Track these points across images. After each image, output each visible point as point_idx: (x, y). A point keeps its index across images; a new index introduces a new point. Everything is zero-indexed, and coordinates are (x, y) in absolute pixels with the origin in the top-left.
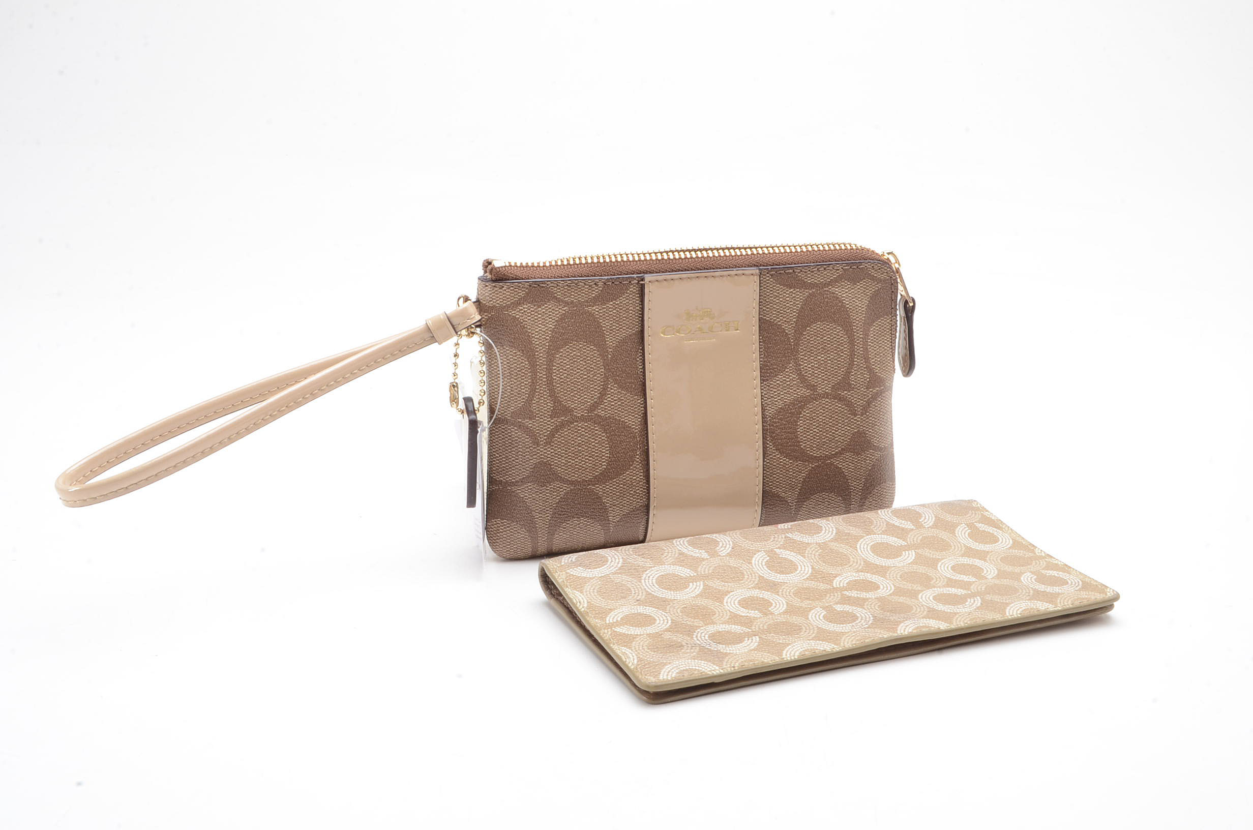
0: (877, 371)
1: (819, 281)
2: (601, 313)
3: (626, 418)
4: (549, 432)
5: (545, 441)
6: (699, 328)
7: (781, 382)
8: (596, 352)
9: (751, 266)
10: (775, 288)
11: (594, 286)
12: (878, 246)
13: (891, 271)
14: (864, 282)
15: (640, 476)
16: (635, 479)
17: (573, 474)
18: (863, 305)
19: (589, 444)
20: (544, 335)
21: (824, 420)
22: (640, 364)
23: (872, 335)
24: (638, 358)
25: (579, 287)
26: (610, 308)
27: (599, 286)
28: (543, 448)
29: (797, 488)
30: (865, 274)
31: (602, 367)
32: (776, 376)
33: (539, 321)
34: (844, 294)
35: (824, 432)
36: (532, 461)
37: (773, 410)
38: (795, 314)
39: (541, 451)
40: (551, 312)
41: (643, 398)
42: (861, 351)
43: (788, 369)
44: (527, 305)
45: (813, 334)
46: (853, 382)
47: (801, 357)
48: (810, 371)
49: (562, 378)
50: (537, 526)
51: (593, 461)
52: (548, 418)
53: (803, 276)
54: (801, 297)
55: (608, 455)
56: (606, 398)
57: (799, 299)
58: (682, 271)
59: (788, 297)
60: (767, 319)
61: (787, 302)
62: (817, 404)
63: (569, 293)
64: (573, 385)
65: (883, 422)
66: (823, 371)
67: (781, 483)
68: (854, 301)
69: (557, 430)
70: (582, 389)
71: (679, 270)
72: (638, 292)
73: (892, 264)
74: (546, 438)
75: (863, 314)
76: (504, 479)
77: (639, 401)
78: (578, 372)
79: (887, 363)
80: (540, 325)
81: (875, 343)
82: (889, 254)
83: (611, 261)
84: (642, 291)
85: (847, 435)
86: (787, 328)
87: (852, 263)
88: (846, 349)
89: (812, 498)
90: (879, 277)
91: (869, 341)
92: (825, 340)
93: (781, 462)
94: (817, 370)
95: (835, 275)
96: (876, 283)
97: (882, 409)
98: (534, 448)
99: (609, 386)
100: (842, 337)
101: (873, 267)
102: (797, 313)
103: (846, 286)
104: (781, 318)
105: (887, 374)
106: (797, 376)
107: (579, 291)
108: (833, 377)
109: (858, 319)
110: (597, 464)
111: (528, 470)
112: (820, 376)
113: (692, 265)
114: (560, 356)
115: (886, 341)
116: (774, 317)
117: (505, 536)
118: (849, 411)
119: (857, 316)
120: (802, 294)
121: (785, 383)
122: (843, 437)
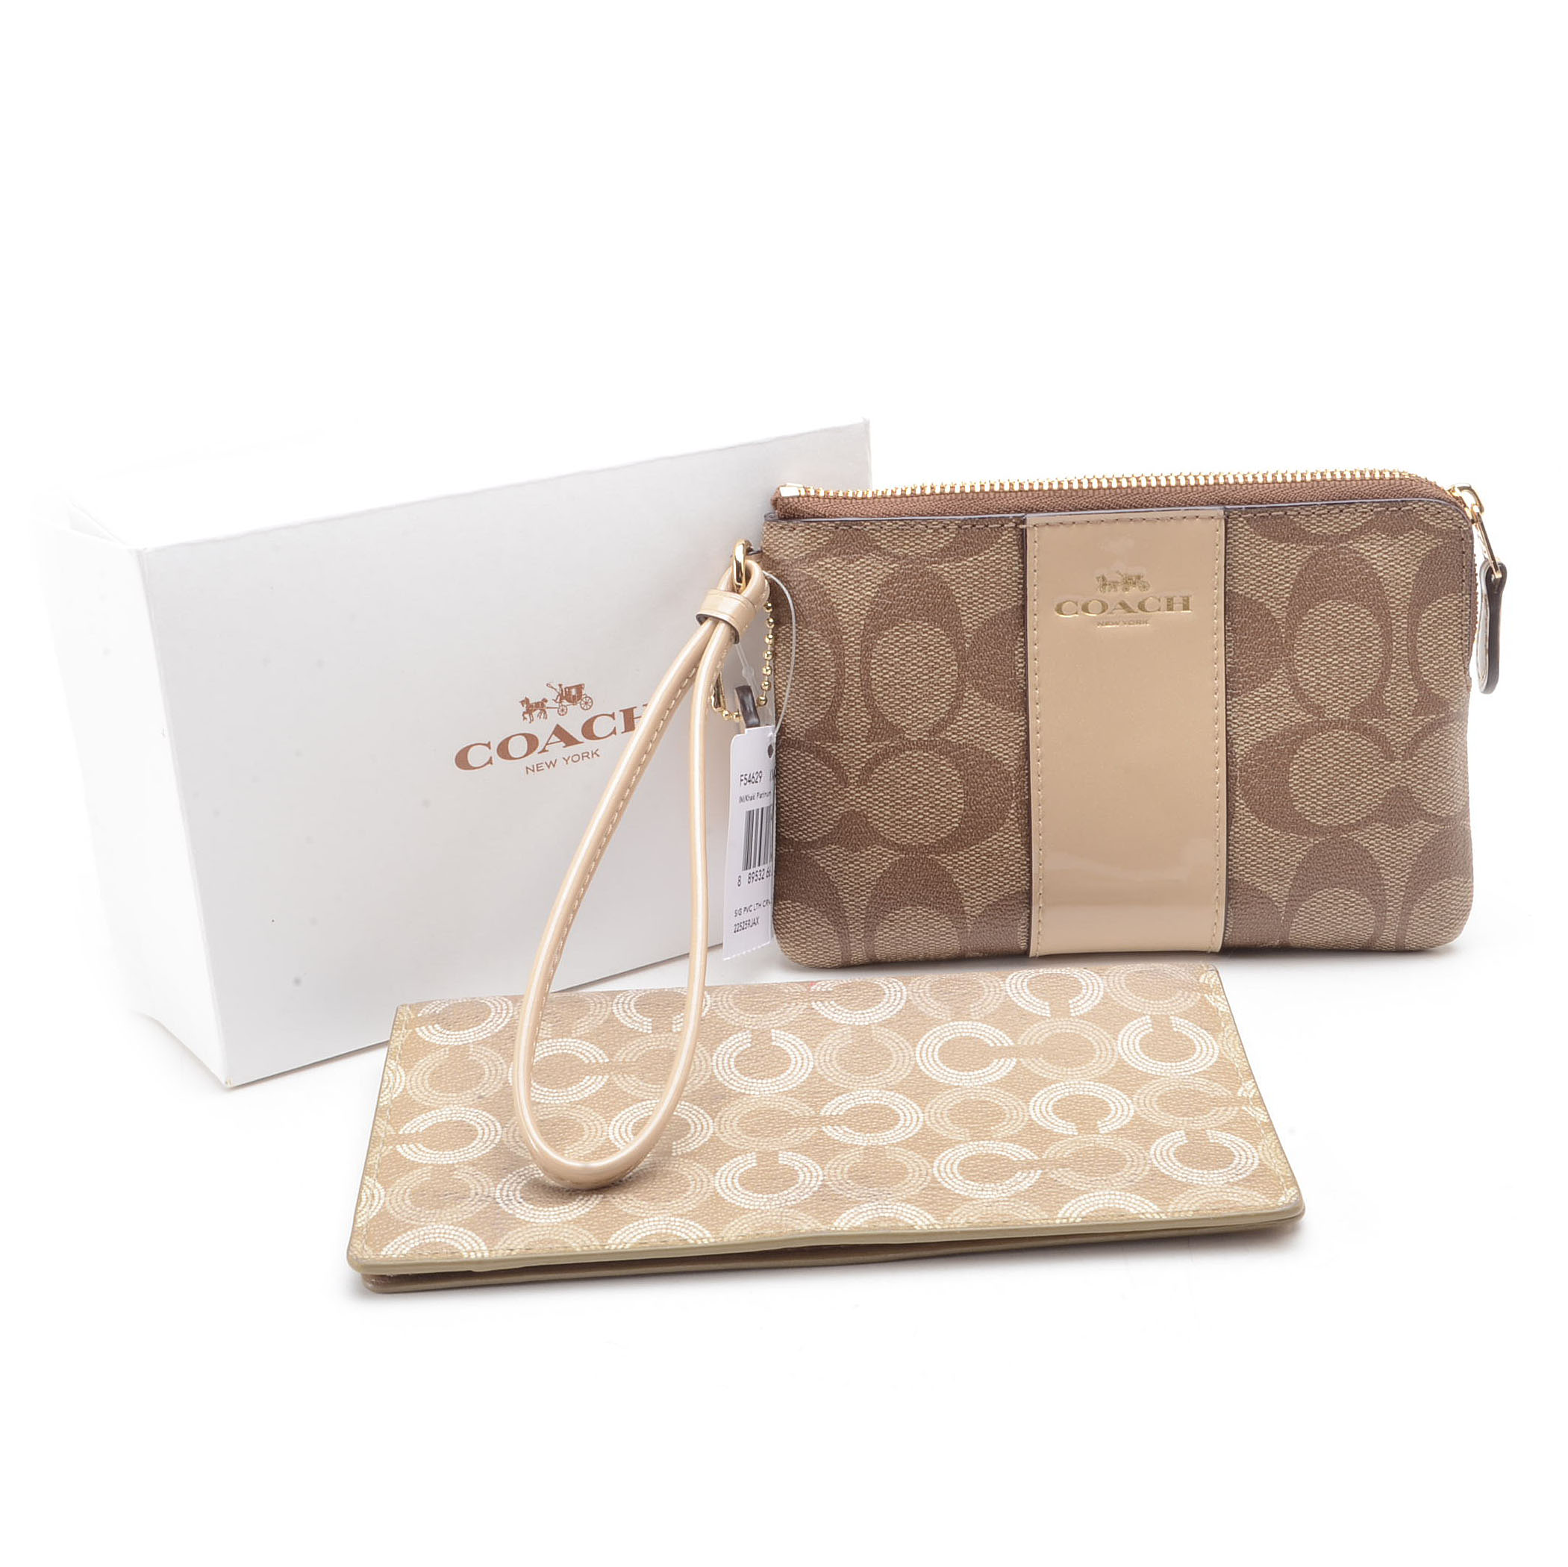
0: (1434, 686)
1: (1331, 531)
2: (954, 575)
3: (993, 748)
4: (863, 765)
5: (857, 778)
7: (1263, 699)
8: (944, 638)
9: (1213, 504)
10: (1253, 541)
11: (943, 530)
12: (1445, 478)
13: (1460, 516)
14: (1412, 534)
15: (1017, 843)
16: (1007, 848)
17: (904, 834)
18: (1409, 573)
19: (931, 787)
20: (857, 607)
21: (1337, 765)
22: (1020, 661)
23: (1425, 625)
24: (1016, 649)
25: (916, 532)
26: (969, 567)
27: (950, 531)
28: (854, 789)
29: (1288, 878)
30: (1413, 522)
31: (955, 663)
32: (1254, 687)
33: (850, 584)
34: (1375, 554)
35: (1337, 786)
36: (836, 810)
37: (1246, 745)
38: (1288, 585)
39: (852, 795)
40: (870, 571)
41: (1023, 716)
42: (1403, 651)
43: (1275, 677)
44: (831, 558)
45: (1319, 620)
46: (1388, 704)
47: (1299, 658)
48: (1313, 682)
49: (886, 679)
50: (847, 914)
51: (937, 815)
52: (862, 742)
53: (1302, 522)
54: (1300, 558)
55: (962, 806)
56: (960, 713)
57: (1295, 561)
58: (1092, 509)
59: (1275, 557)
60: (1240, 592)
61: (1273, 565)
62: (1324, 739)
63: (900, 541)
64: (904, 689)
66: (1335, 684)
67: (1258, 868)
68: (1393, 566)
69: (877, 761)
70: (919, 697)
71: (1087, 508)
72: (1015, 543)
73: (1466, 506)
74: (858, 773)
75: (1408, 588)
76: (796, 837)
77: (1017, 721)
78: (913, 670)
80: (851, 592)
81: (1431, 639)
82: (1461, 489)
84: (1023, 539)
85: (1377, 792)
86: (1274, 609)
87: (1391, 502)
88: (1377, 647)
89: (1315, 897)
90: (1439, 526)
91: (1419, 634)
92: (1339, 630)
93: (1259, 833)
94: (1325, 682)
95: (1360, 521)
96: (1433, 537)
98: (840, 789)
99: (966, 694)
100: (1369, 626)
101: (1427, 509)
102: (1291, 584)
103: (1379, 540)
104: (1263, 591)
105: (1452, 692)
106: (1290, 690)
107: (917, 539)
108: (1353, 694)
109: (1398, 597)
110: (943, 820)
111: (831, 824)
112: (1331, 691)
113: (1110, 499)
114: (885, 642)
115: (1450, 636)
116: (1252, 590)
117: (797, 928)
118: (1381, 752)
119: (1397, 591)
120: (1300, 553)
121: (1270, 701)
122: (1370, 795)
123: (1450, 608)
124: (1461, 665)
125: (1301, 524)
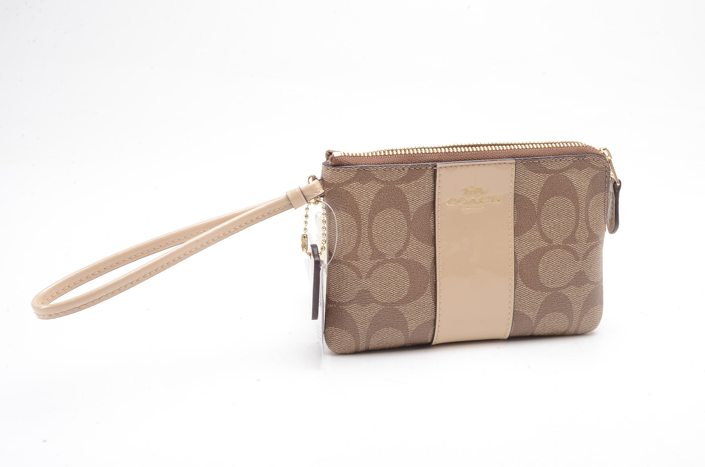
0: (594, 230)
1: (556, 168)
2: (406, 189)
3: (421, 261)
4: (369, 270)
5: (366, 276)
6: (473, 199)
7: (528, 237)
8: (402, 215)
9: (510, 158)
10: (526, 172)
11: (402, 170)
12: (597, 145)
13: (606, 162)
14: (587, 169)
15: (430, 300)
16: (427, 302)
17: (385, 298)
18: (586, 185)
19: (396, 278)
20: (367, 203)
21: (557, 263)
22: (432, 224)
23: (591, 206)
24: (431, 219)
25: (391, 171)
26: (413, 185)
27: (405, 170)
28: (364, 280)
29: (537, 309)
30: (588, 164)
31: (406, 226)
32: (525, 232)
33: (364, 194)
34: (573, 177)
35: (557, 272)
36: (357, 289)
37: (522, 256)
38: (539, 190)
39: (363, 283)
40: (372, 188)
41: (433, 247)
42: (584, 216)
43: (533, 228)
44: (355, 183)
45: (551, 205)
46: (577, 238)
47: (543, 220)
48: (548, 230)
49: (378, 233)
50: (359, 332)
51: (398, 290)
52: (368, 260)
53: (545, 164)
54: (544, 179)
55: (409, 286)
56: (408, 247)
57: (542, 181)
58: (462, 160)
59: (534, 179)
60: (520, 194)
61: (534, 182)
62: (552, 253)
63: (384, 175)
64: (386, 237)
65: (597, 265)
66: (557, 230)
67: (526, 306)
68: (580, 182)
69: (374, 267)
70: (392, 240)
71: (460, 160)
72: (431, 175)
73: (606, 157)
74: (366, 273)
75: (586, 191)
76: (337, 300)
77: (431, 249)
78: (390, 229)
79: (601, 225)
80: (364, 197)
82: (604, 150)
83: (414, 153)
84: (435, 174)
85: (572, 273)
86: (533, 200)
87: (580, 156)
88: (574, 215)
89: (547, 316)
90: (598, 166)
91: (589, 209)
92: (559, 209)
93: (526, 292)
94: (553, 229)
95: (568, 164)
96: (595, 170)
97: (596, 256)
98: (359, 280)
99: (411, 239)
100: (571, 207)
101: (593, 159)
102: (540, 190)
103: (575, 172)
104: (529, 193)
105: (601, 232)
106: (539, 233)
107: (391, 174)
108: (564, 234)
109: (582, 195)
110: (401, 292)
111: (353, 295)
112: (555, 233)
113: (469, 156)
114: (378, 218)
115: (601, 210)
116: (524, 192)
117: (337, 338)
118: (574, 257)
119: (581, 193)
120: (544, 177)
121: (531, 238)
122: (569, 275)
123: (601, 198)
124: (604, 221)
125: (544, 166)
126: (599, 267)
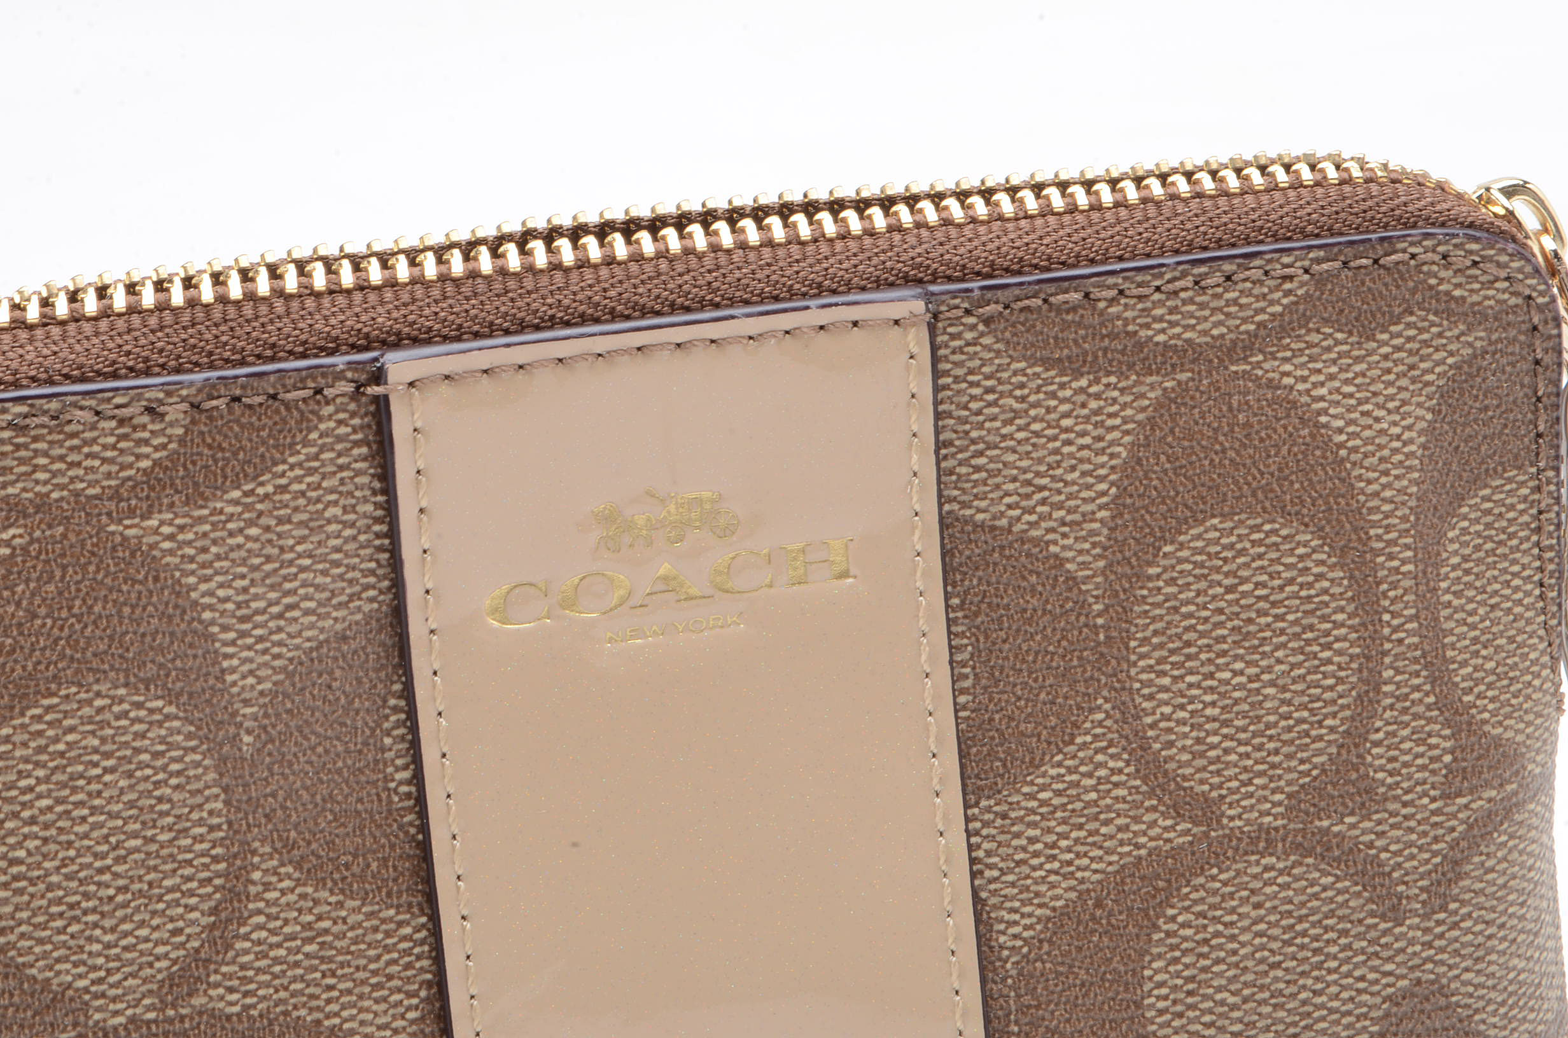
0: (1486, 715)
1: (1205, 333)
2: (189, 543)
3: (345, 1014)
6: (665, 579)
7: (1059, 793)
8: (176, 724)
9: (892, 285)
10: (1005, 375)
11: (145, 419)
13: (1528, 269)
14: (1409, 325)
18: (1409, 428)
21: (1263, 948)
22: (399, 762)
23: (1455, 560)
24: (388, 733)
25: (67, 429)
26: (231, 518)
27: (167, 418)
30: (1414, 292)
31: (216, 790)
32: (1035, 765)
34: (1322, 384)
35: (1264, 1002)
37: (1027, 921)
38: (1103, 486)
41: (423, 914)
42: (1410, 633)
43: (1087, 732)
45: (1190, 573)
46: (1381, 775)
47: (1144, 676)
48: (1185, 736)
49: (18, 862)
53: (1129, 314)
54: (1129, 412)
56: (242, 930)
57: (1118, 421)
58: (567, 324)
59: (1066, 415)
61: (1064, 436)
62: (1225, 884)
63: (22, 461)
64: (74, 884)
65: (1522, 931)
66: (1242, 736)
68: (1367, 414)
70: (120, 898)
71: (552, 323)
72: (359, 436)
73: (1527, 237)
75: (1410, 469)
77: (407, 930)
79: (1529, 678)
81: (1471, 593)
82: (1510, 192)
83: (192, 303)
84: (379, 424)
85: (1364, 1004)
86: (1070, 554)
87: (1352, 243)
88: (1343, 631)
90: (1475, 298)
91: (1444, 585)
92: (1244, 595)
94: (1216, 733)
95: (1278, 302)
96: (1462, 327)
97: (1514, 877)
99: (256, 875)
100: (1320, 577)
101: (1445, 257)
102: (1112, 484)
103: (1329, 349)
104: (1039, 509)
105: (1530, 723)
106: (1128, 765)
107: (70, 449)
108: (1289, 757)
109: (1388, 494)
112: (1233, 757)
113: (612, 293)
115: (1517, 582)
116: (1010, 507)
118: (1370, 900)
119: (1384, 480)
120: (1129, 398)
121: (1078, 797)
122: (1349, 1013)
123: (1512, 507)
124: (1543, 653)
125: (1126, 322)
126: (1540, 941)
